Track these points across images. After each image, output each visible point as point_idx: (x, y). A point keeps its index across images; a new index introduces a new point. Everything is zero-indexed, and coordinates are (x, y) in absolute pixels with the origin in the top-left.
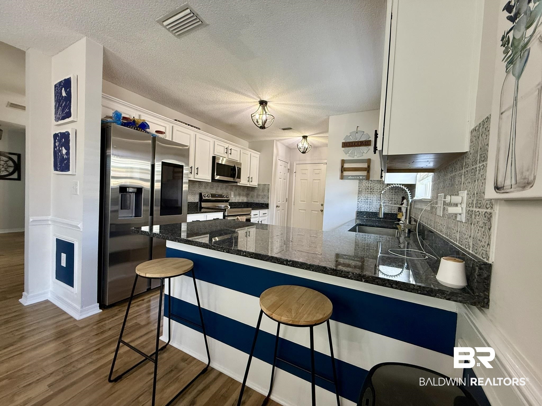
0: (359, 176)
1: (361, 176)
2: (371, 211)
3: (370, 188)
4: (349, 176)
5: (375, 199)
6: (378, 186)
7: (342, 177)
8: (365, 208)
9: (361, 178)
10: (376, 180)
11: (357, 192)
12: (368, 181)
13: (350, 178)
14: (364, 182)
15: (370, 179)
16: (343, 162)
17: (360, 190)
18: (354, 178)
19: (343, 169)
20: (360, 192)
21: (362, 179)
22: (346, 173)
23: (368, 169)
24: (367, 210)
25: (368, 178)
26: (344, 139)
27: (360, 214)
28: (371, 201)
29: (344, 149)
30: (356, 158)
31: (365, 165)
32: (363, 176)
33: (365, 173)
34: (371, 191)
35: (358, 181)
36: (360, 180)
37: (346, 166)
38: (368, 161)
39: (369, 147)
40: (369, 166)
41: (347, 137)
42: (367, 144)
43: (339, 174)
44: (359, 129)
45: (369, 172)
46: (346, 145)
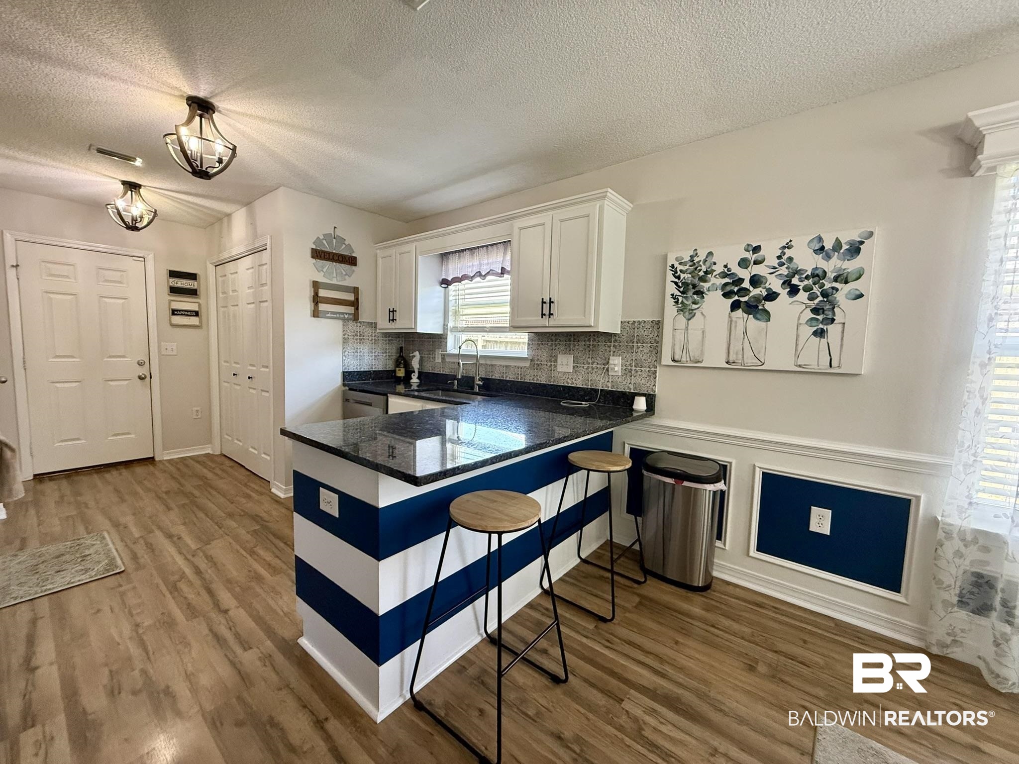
0: (343, 313)
1: (346, 314)
2: (362, 370)
3: (359, 334)
4: (328, 312)
5: (366, 350)
6: (368, 331)
7: (316, 314)
8: (354, 366)
9: (346, 316)
10: (366, 322)
11: (341, 340)
12: (356, 323)
13: (329, 315)
14: (351, 323)
15: (360, 320)
16: (316, 285)
17: (346, 336)
18: (336, 316)
19: (316, 300)
20: (345, 341)
21: (348, 320)
22: (322, 307)
23: (355, 304)
24: (357, 368)
25: (356, 317)
26: (314, 243)
27: (347, 376)
28: (361, 354)
29: (314, 261)
30: (334, 282)
31: (350, 297)
32: (349, 314)
33: (351, 310)
34: (360, 338)
35: (340, 323)
36: (344, 319)
37: (322, 293)
38: (355, 290)
39: (354, 268)
40: (357, 299)
41: (318, 241)
42: (351, 261)
43: (308, 306)
44: (338, 232)
45: (357, 309)
46: (318, 254)
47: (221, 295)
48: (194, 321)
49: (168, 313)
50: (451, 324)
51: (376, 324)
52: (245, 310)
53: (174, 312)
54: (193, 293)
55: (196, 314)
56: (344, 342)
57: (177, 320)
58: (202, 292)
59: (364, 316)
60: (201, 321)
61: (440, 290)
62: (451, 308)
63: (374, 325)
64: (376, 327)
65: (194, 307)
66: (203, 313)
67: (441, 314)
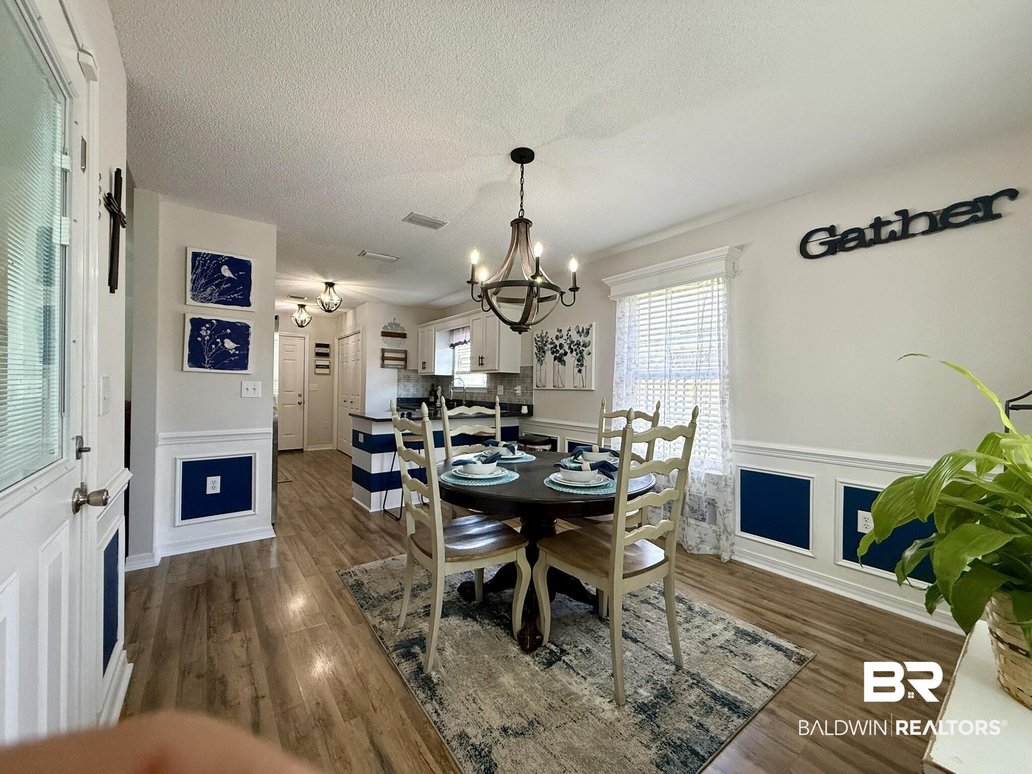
0: (398, 365)
2: (409, 397)
3: (407, 377)
4: (389, 365)
5: (411, 386)
6: (413, 375)
7: (383, 366)
8: (404, 395)
9: (400, 367)
10: (411, 370)
11: (397, 381)
12: (406, 370)
14: (403, 370)
15: (408, 369)
16: (383, 351)
17: (400, 378)
18: (394, 367)
19: (383, 358)
20: (399, 380)
21: (401, 369)
22: (386, 362)
23: (405, 359)
24: (406, 396)
25: (405, 367)
26: (383, 328)
27: (400, 400)
28: (408, 388)
29: (382, 337)
30: (393, 348)
31: (403, 356)
32: (401, 365)
33: (402, 363)
34: (408, 379)
35: (397, 370)
36: (398, 369)
37: (386, 355)
38: (405, 352)
39: (405, 339)
40: (406, 357)
41: (385, 327)
42: (403, 336)
43: (379, 362)
44: (396, 321)
45: (406, 362)
46: (385, 334)
47: (340, 356)
48: (327, 371)
49: (314, 366)
50: (456, 370)
51: (417, 370)
52: (351, 364)
53: (317, 366)
54: (327, 355)
55: (328, 367)
56: (398, 382)
57: (319, 371)
58: (331, 355)
59: (411, 367)
60: (330, 372)
61: (450, 350)
62: (456, 360)
63: (416, 371)
64: (417, 372)
65: (327, 363)
66: (331, 367)
67: (451, 364)
